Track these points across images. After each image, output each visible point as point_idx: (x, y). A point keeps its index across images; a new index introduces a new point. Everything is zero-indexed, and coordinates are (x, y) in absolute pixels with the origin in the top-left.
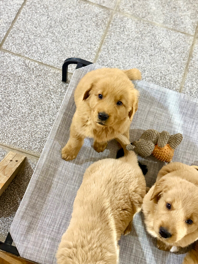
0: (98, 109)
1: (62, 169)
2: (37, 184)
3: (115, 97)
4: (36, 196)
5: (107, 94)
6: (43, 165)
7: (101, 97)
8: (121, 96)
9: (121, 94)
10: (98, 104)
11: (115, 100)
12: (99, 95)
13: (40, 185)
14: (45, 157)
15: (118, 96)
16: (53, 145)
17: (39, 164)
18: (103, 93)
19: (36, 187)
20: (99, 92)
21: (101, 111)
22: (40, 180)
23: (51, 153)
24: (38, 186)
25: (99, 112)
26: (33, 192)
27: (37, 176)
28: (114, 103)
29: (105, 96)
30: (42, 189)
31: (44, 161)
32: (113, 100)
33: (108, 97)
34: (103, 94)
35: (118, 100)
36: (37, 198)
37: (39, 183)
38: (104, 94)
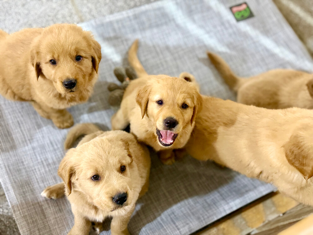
0: (59, 78)
1: (39, 184)
2: (27, 221)
3: (70, 55)
4: (37, 232)
5: (59, 56)
6: (15, 197)
7: (53, 62)
8: (75, 50)
9: (73, 47)
10: (55, 73)
11: (71, 58)
12: (51, 61)
13: (32, 218)
14: (10, 187)
15: (72, 51)
16: (7, 168)
17: (9, 200)
18: (53, 56)
19: (28, 224)
20: (49, 58)
21: (64, 79)
22: (26, 214)
23: (13, 179)
24: (29, 221)
25: (63, 81)
26: (30, 230)
27: (20, 213)
28: (72, 62)
29: (59, 60)
30: (36, 220)
31: (13, 192)
32: (69, 59)
33: (62, 59)
34: (54, 58)
35: (75, 56)
36: (39, 232)
37: (28, 218)
38: (56, 56)
